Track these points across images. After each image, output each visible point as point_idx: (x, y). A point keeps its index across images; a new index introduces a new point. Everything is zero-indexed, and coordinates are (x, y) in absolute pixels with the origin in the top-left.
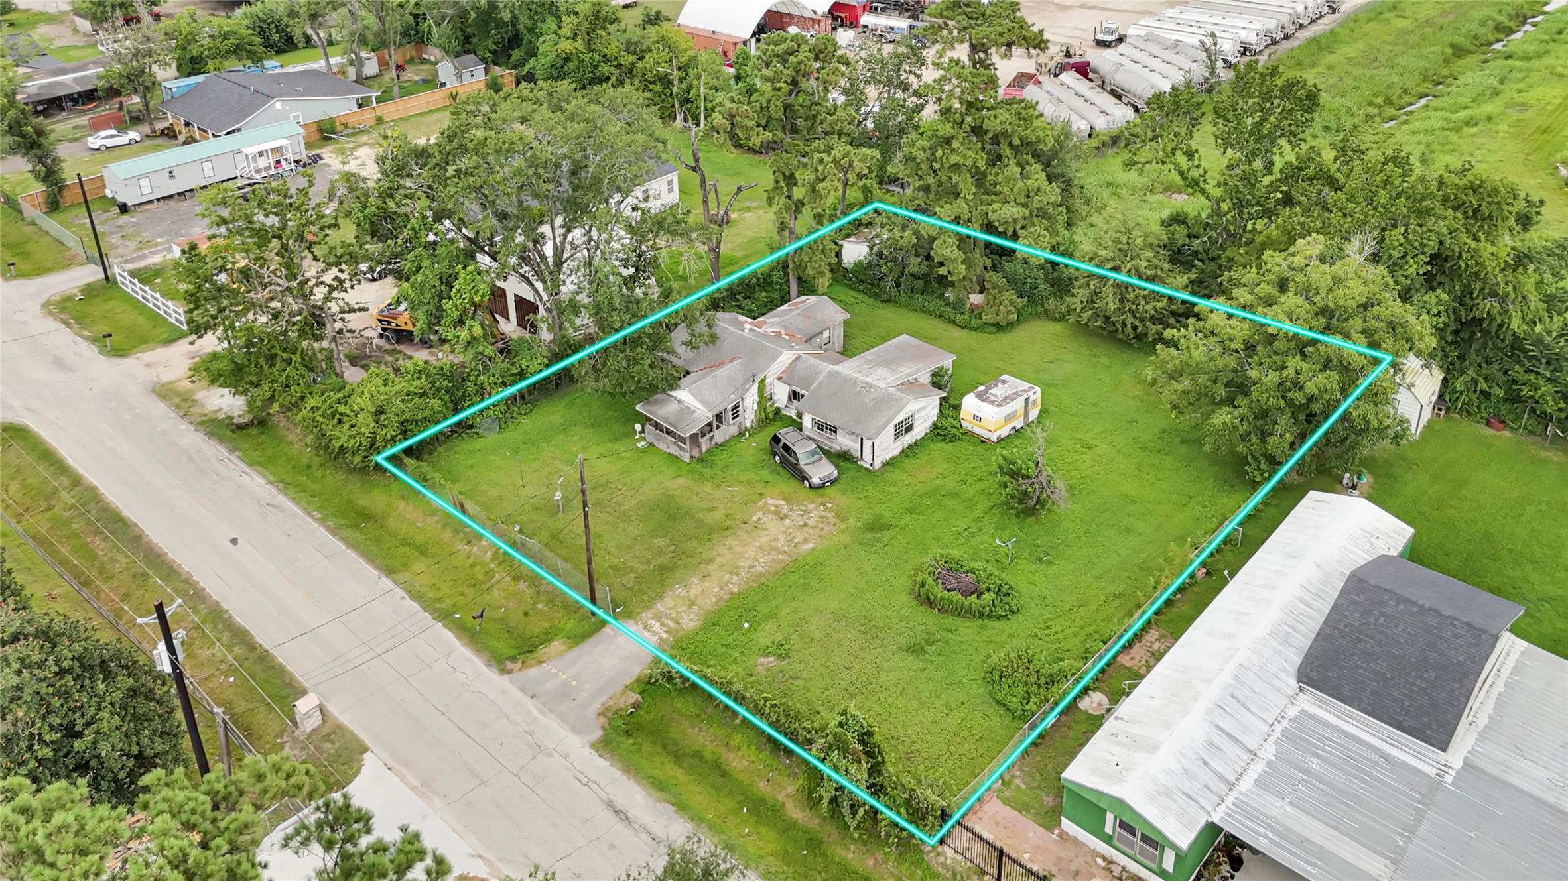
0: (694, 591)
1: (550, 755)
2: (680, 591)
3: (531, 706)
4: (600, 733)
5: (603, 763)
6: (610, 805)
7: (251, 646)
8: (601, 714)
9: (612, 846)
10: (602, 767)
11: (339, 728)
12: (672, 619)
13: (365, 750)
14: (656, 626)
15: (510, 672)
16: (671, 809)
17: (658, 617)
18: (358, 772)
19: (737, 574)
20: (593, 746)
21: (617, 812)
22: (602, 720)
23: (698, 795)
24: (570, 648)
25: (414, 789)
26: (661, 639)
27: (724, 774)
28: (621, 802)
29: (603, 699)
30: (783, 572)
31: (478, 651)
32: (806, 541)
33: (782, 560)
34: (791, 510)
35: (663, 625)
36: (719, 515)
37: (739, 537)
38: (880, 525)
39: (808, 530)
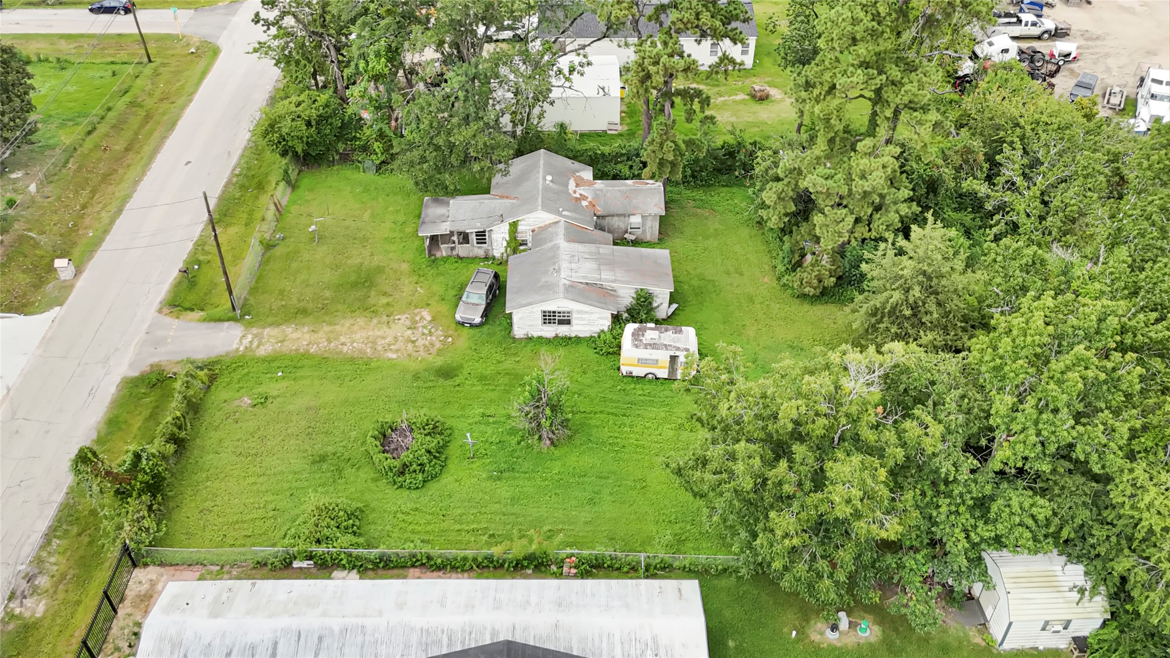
0: (294, 336)
1: (104, 368)
2: (289, 330)
3: (140, 336)
4: (136, 374)
5: (112, 389)
7: (112, 222)
8: (152, 366)
9: (47, 432)
10: (108, 390)
11: (73, 285)
12: (260, 342)
13: (61, 304)
14: (246, 341)
15: (161, 312)
17: (257, 336)
18: (42, 313)
19: (330, 343)
20: (124, 378)
22: (148, 368)
24: (199, 322)
25: (44, 338)
26: (238, 349)
30: (352, 360)
31: (169, 292)
32: (397, 351)
33: (365, 353)
34: (424, 327)
35: (251, 342)
36: (384, 300)
37: (370, 321)
38: (446, 373)
39: (410, 346)
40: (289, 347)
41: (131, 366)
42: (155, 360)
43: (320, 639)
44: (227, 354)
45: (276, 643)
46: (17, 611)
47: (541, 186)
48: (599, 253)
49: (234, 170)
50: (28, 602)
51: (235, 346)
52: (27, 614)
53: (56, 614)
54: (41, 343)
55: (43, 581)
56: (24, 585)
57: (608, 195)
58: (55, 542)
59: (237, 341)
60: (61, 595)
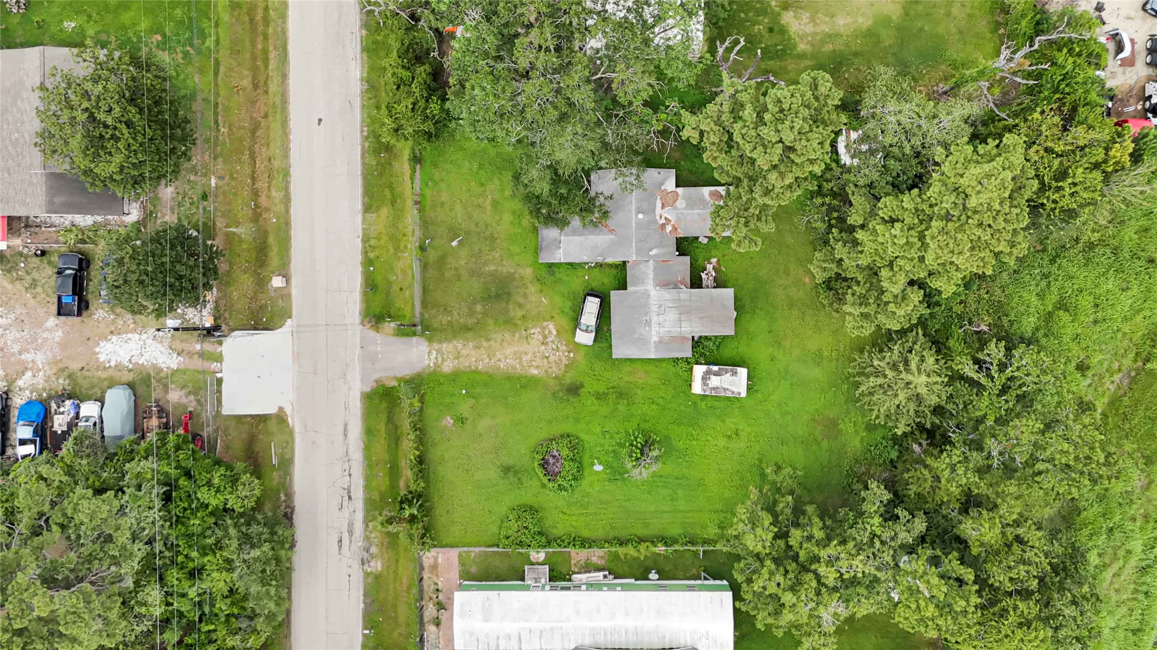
0: (464, 352)
1: (345, 383)
2: (460, 346)
3: (358, 351)
4: (369, 389)
5: (358, 404)
6: (346, 425)
7: (287, 211)
8: (376, 381)
9: (332, 442)
10: (356, 405)
11: (289, 296)
12: (443, 358)
13: (290, 317)
14: (433, 357)
15: (364, 325)
16: (362, 446)
17: (439, 351)
18: (281, 327)
19: (490, 359)
20: (362, 393)
21: (345, 430)
22: (375, 384)
23: (381, 444)
24: (394, 335)
25: (293, 353)
26: (429, 365)
27: (397, 444)
28: (350, 427)
29: (383, 375)
30: (509, 378)
31: (362, 301)
32: (537, 367)
33: (516, 369)
34: (553, 342)
35: (436, 358)
36: (520, 313)
37: (514, 336)
38: (574, 390)
39: (545, 361)
40: (464, 364)
41: (362, 380)
42: (377, 376)
43: (541, 632)
44: (424, 369)
45: (520, 634)
46: (369, 570)
47: (634, 221)
48: (679, 300)
49: (362, 131)
50: (372, 564)
51: (427, 362)
52: (374, 570)
53: (388, 567)
54: (294, 358)
55: (374, 550)
56: (366, 555)
57: (688, 218)
58: (370, 524)
59: (426, 357)
60: (386, 556)
